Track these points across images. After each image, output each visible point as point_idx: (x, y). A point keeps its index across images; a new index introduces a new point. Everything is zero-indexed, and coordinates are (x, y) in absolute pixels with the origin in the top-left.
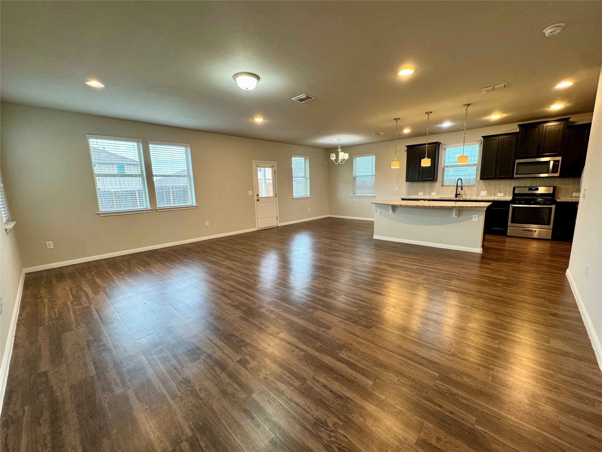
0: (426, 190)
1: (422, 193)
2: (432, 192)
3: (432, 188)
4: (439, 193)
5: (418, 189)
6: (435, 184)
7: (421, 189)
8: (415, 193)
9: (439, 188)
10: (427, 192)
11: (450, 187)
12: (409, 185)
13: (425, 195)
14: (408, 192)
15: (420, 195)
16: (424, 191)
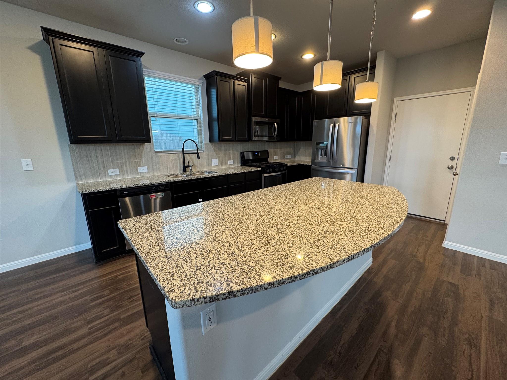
0: (126, 162)
1: (117, 170)
2: (140, 166)
3: (137, 157)
4: (153, 166)
5: (105, 162)
6: (143, 148)
7: (111, 162)
8: (98, 171)
9: (152, 157)
10: (128, 168)
11: (171, 154)
12: (75, 154)
13: (126, 174)
14: (74, 171)
15: (111, 176)
16: (121, 165)
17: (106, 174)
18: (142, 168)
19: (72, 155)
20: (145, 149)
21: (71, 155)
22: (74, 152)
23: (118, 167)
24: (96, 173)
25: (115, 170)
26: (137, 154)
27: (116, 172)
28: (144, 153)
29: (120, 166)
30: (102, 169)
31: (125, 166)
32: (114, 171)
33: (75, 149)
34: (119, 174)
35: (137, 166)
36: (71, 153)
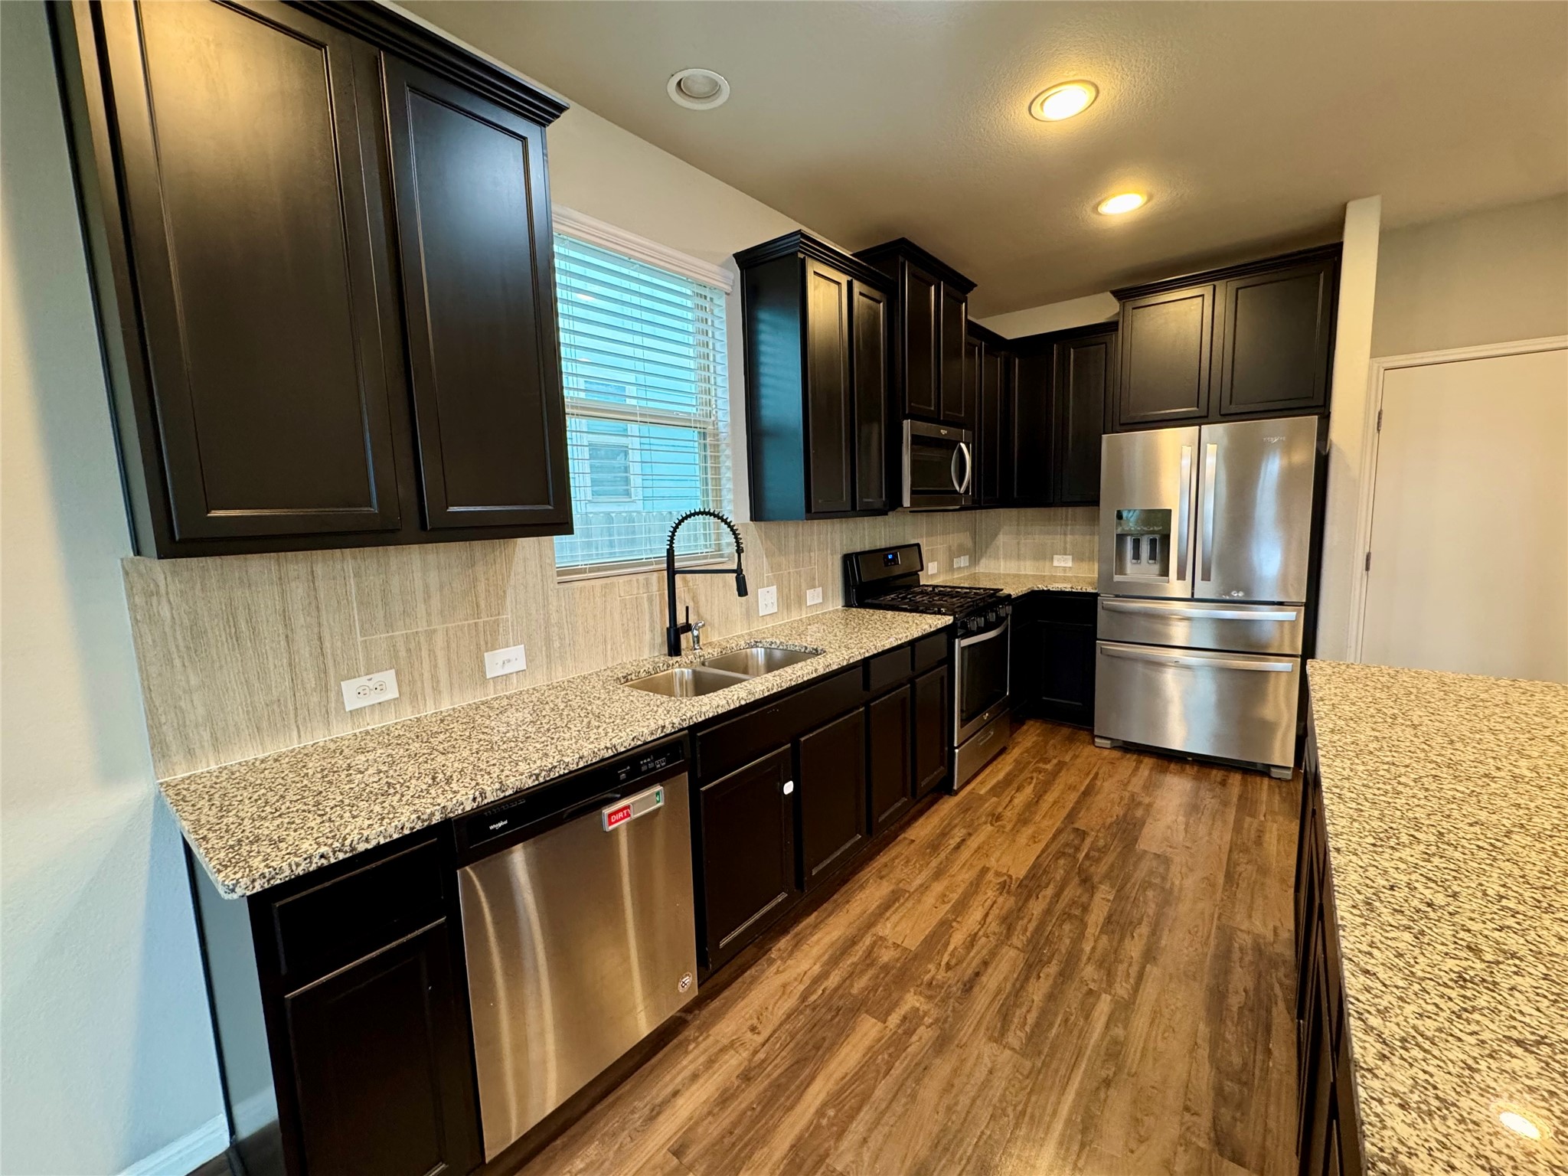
0: (430, 634)
1: (389, 677)
2: (493, 647)
3: (483, 604)
4: (548, 640)
5: (327, 644)
6: (509, 561)
7: (360, 639)
8: (289, 693)
9: (546, 598)
10: (442, 663)
11: (621, 580)
12: (165, 612)
13: (428, 690)
14: (151, 712)
15: (356, 713)
16: (409, 650)
17: (329, 707)
18: (501, 654)
19: (143, 617)
20: (518, 566)
21: (135, 621)
22: (154, 599)
23: (394, 663)
24: (275, 707)
25: (377, 677)
26: (481, 587)
27: (380, 688)
28: (512, 582)
29: (403, 653)
30: (311, 681)
31: (425, 653)
32: (371, 684)
33: (162, 584)
34: (397, 696)
35: (483, 648)
36: (133, 608)
